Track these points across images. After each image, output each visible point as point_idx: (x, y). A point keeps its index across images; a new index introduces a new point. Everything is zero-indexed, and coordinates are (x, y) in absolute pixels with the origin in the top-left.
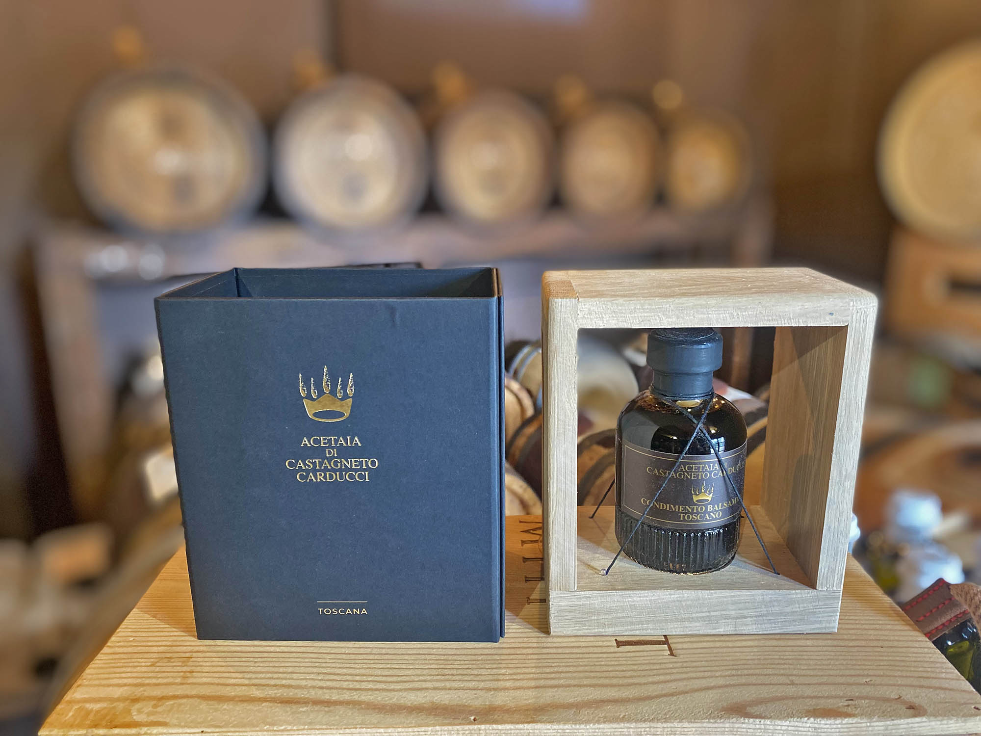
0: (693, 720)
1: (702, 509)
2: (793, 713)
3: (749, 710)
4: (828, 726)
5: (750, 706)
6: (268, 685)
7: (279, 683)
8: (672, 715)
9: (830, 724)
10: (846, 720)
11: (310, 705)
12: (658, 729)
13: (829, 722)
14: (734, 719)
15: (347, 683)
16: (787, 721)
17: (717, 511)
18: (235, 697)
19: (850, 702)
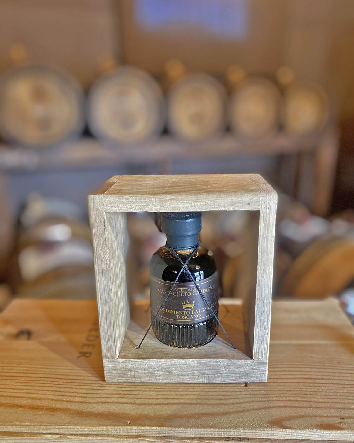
0: (251, 429)
1: (188, 313)
2: (308, 426)
3: (284, 423)
4: (328, 435)
5: (285, 420)
6: (25, 397)
7: (31, 396)
8: (240, 425)
9: (329, 434)
10: (338, 432)
11: (43, 410)
12: (231, 433)
13: (328, 432)
14: (274, 429)
15: (67, 397)
16: (304, 431)
17: (197, 314)
18: (5, 404)
19: (342, 420)
